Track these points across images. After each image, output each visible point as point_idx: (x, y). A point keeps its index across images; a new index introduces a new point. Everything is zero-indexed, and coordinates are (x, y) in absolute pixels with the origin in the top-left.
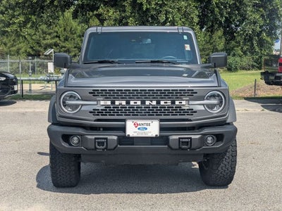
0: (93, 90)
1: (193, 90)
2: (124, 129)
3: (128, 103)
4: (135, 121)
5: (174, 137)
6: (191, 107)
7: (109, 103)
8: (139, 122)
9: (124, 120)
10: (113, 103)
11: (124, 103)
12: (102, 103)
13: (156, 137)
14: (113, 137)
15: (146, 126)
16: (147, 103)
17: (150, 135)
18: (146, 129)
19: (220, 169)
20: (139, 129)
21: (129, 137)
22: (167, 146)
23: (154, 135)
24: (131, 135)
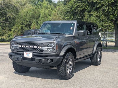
0: (17, 42)
1: (43, 43)
2: (23, 54)
5: (37, 59)
6: (42, 49)
8: (27, 53)
9: (23, 52)
13: (32, 58)
14: (21, 57)
18: (29, 55)
20: (27, 55)
21: (24, 57)
22: (34, 61)
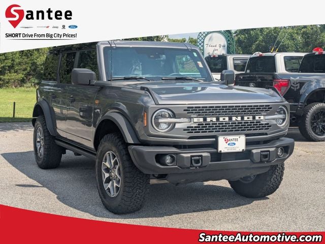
0: (188, 108)
1: (269, 106)
3: (218, 119)
4: (226, 137)
6: (268, 122)
7: (201, 120)
8: (229, 137)
9: (215, 137)
10: (205, 120)
11: (214, 119)
12: (196, 120)
13: (243, 152)
14: (205, 154)
15: (234, 142)
16: (234, 119)
17: (237, 150)
18: (235, 144)
19: (272, 179)
20: (229, 144)
21: (221, 153)
22: (249, 160)
23: (241, 150)
24: (223, 151)
